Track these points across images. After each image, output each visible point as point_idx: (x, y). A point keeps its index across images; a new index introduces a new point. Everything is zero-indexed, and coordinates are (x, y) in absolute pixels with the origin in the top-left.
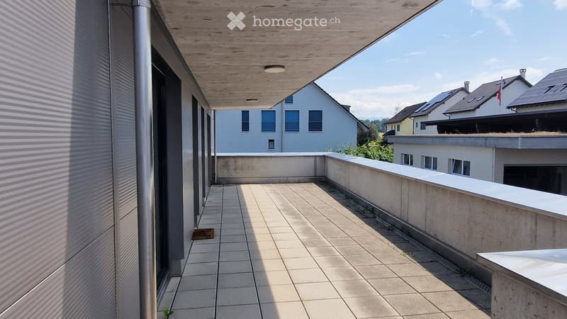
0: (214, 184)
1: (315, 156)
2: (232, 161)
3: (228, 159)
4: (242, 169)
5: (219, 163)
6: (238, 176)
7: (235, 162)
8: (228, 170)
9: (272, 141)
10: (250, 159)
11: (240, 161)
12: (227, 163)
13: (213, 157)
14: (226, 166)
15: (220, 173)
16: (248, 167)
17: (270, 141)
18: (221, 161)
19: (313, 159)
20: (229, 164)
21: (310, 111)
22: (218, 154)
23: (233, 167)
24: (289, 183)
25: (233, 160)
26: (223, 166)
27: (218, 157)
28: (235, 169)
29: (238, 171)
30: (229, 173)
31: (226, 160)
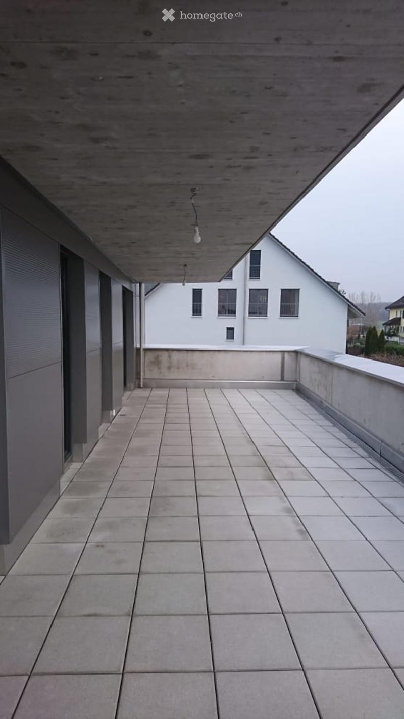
0: (139, 387)
1: (283, 352)
2: (164, 355)
3: (160, 353)
4: (178, 368)
5: (147, 358)
6: (172, 376)
7: (170, 357)
8: (159, 368)
9: (232, 329)
10: (190, 354)
11: (175, 356)
12: (157, 358)
13: (139, 350)
14: (157, 362)
15: (148, 372)
16: (187, 365)
17: (228, 329)
18: (150, 356)
19: (279, 356)
20: (160, 359)
21: (282, 290)
22: (144, 346)
23: (166, 364)
25: (166, 354)
26: (152, 362)
27: (146, 350)
28: (169, 368)
29: (172, 370)
30: (160, 373)
31: (156, 353)
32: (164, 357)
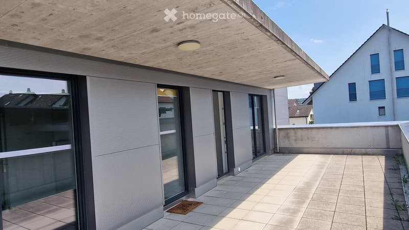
0: (277, 153)
1: (386, 127)
2: (292, 132)
3: (289, 131)
4: (302, 140)
5: (281, 134)
6: (298, 146)
7: (296, 133)
8: (289, 141)
11: (299, 132)
12: (287, 134)
13: (275, 130)
14: (287, 137)
15: (282, 143)
16: (308, 138)
18: (282, 133)
20: (289, 134)
22: (279, 127)
23: (294, 138)
24: (354, 154)
26: (285, 137)
27: (279, 129)
28: (296, 140)
29: (298, 141)
30: (290, 144)
31: (286, 131)
32: (292, 133)
